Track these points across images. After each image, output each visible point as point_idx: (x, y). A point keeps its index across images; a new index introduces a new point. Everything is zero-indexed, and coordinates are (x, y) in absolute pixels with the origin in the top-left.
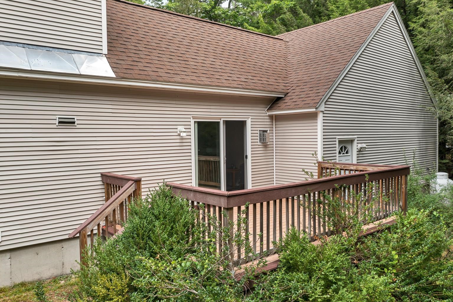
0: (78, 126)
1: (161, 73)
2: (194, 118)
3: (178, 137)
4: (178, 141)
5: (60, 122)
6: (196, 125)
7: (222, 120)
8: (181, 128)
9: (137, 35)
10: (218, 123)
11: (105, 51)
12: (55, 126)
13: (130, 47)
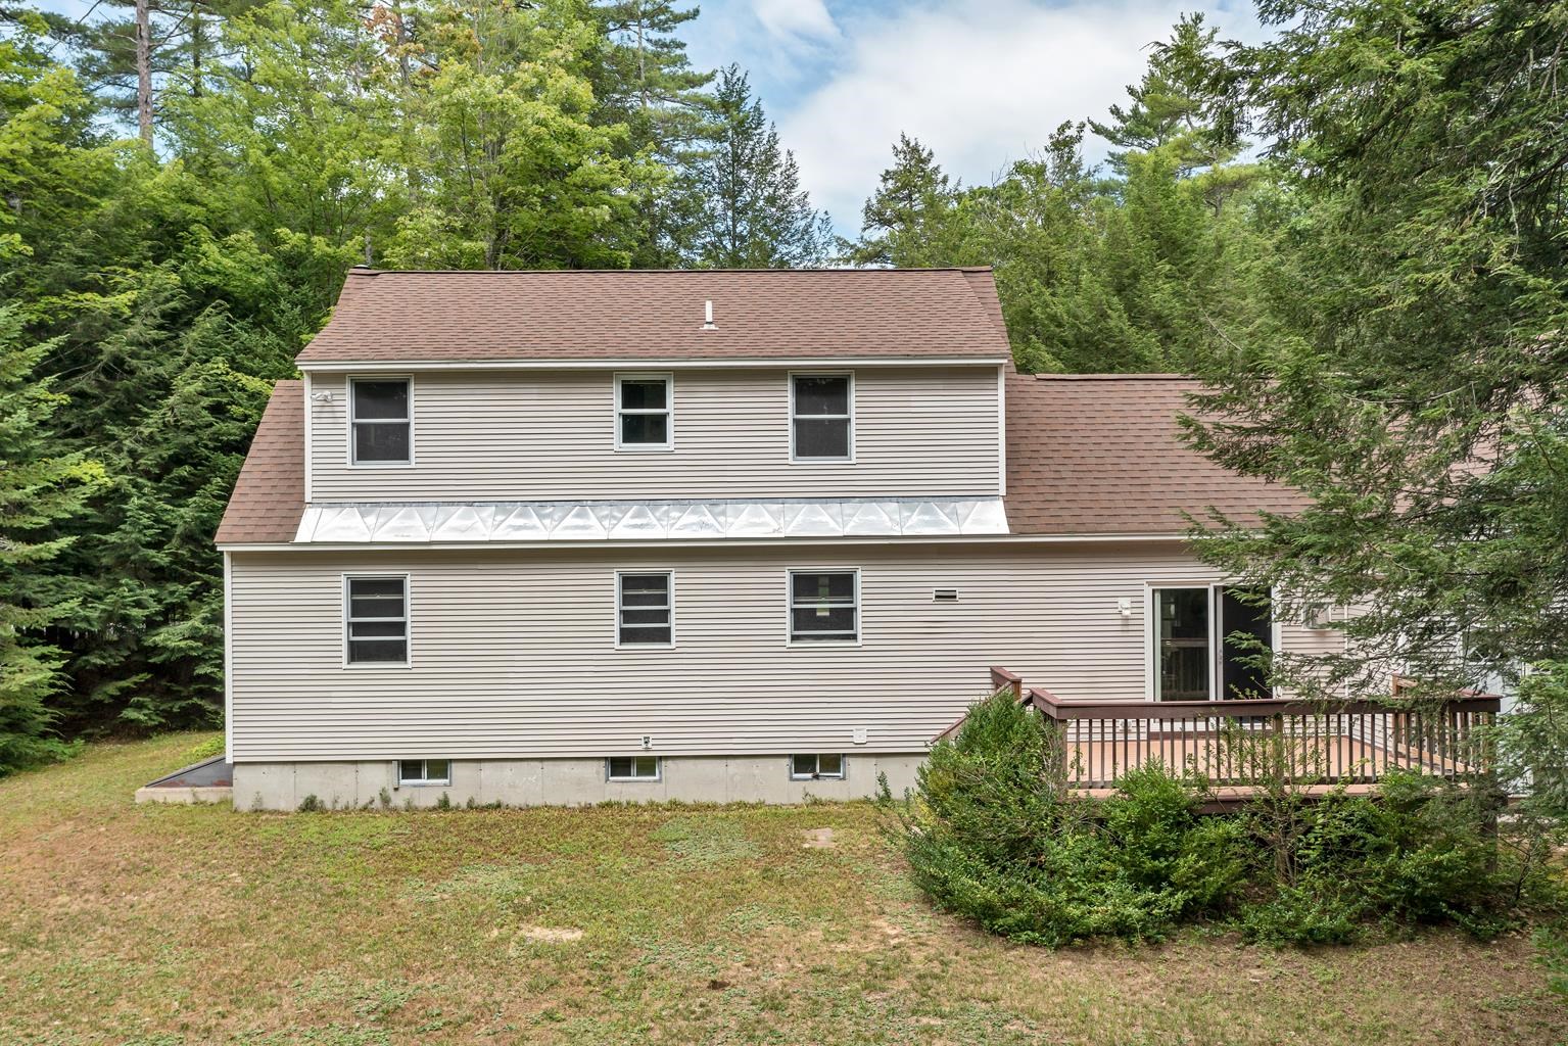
0: (961, 601)
1: (1088, 518)
2: (1150, 584)
3: (1119, 617)
4: (1119, 622)
5: (937, 597)
6: (1158, 596)
7: (1212, 585)
8: (1125, 602)
9: (1067, 448)
10: (1206, 591)
11: (1003, 491)
12: (930, 602)
13: (1047, 475)
